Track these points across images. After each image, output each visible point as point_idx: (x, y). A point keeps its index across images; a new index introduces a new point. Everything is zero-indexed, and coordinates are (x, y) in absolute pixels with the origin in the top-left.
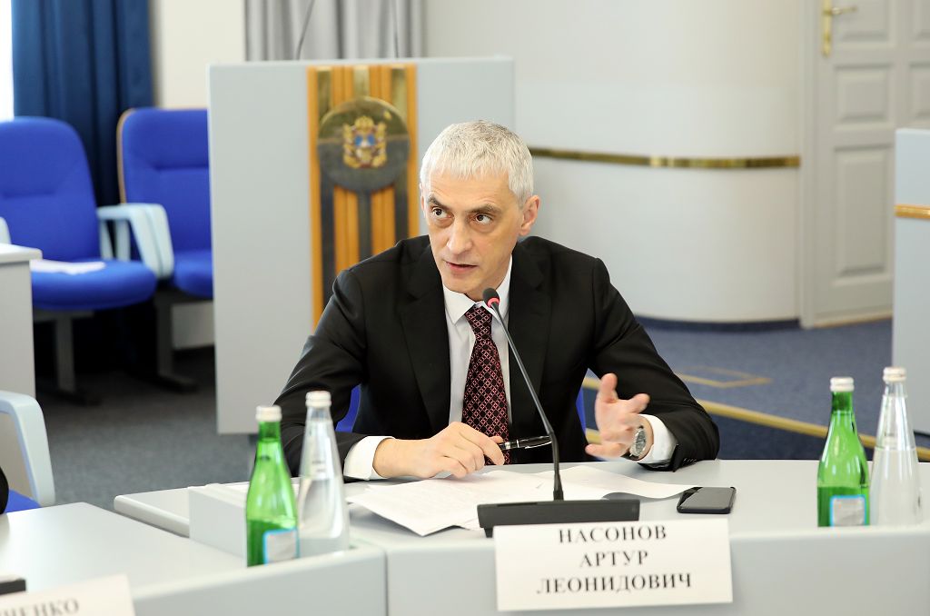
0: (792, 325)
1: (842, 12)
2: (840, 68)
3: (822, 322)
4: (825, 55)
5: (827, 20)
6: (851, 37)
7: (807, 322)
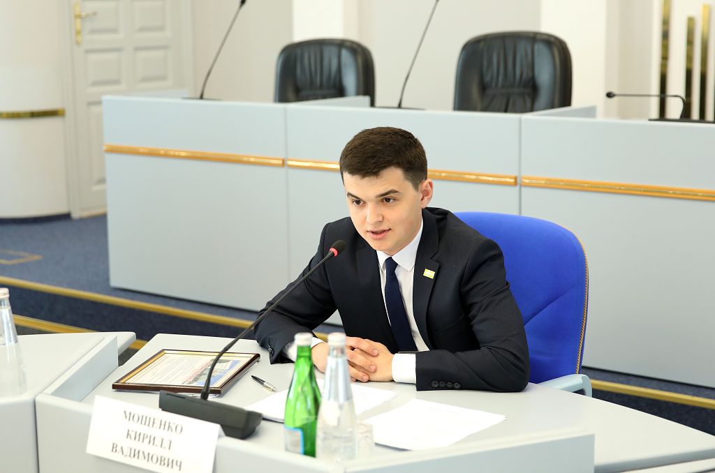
0: (66, 217)
1: (87, 16)
2: (88, 51)
3: (85, 214)
4: (78, 43)
5: (79, 21)
6: (93, 31)
7: (76, 214)
